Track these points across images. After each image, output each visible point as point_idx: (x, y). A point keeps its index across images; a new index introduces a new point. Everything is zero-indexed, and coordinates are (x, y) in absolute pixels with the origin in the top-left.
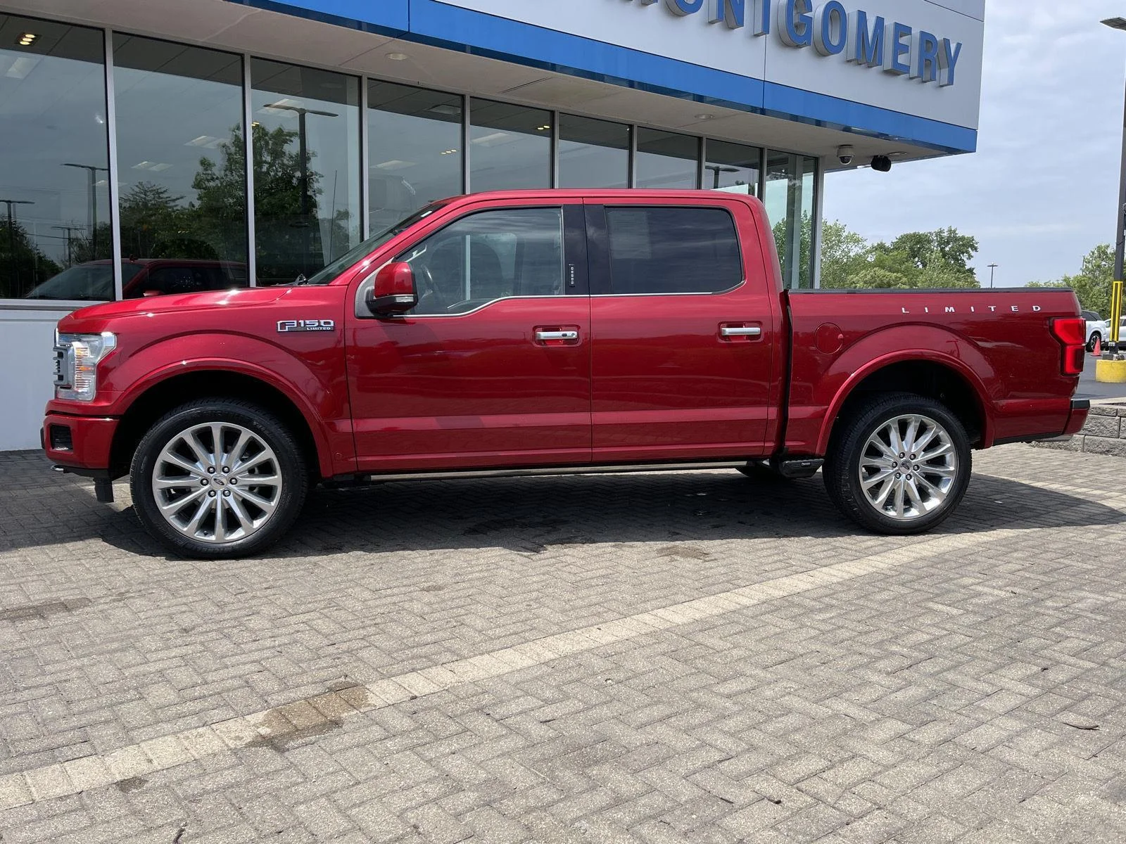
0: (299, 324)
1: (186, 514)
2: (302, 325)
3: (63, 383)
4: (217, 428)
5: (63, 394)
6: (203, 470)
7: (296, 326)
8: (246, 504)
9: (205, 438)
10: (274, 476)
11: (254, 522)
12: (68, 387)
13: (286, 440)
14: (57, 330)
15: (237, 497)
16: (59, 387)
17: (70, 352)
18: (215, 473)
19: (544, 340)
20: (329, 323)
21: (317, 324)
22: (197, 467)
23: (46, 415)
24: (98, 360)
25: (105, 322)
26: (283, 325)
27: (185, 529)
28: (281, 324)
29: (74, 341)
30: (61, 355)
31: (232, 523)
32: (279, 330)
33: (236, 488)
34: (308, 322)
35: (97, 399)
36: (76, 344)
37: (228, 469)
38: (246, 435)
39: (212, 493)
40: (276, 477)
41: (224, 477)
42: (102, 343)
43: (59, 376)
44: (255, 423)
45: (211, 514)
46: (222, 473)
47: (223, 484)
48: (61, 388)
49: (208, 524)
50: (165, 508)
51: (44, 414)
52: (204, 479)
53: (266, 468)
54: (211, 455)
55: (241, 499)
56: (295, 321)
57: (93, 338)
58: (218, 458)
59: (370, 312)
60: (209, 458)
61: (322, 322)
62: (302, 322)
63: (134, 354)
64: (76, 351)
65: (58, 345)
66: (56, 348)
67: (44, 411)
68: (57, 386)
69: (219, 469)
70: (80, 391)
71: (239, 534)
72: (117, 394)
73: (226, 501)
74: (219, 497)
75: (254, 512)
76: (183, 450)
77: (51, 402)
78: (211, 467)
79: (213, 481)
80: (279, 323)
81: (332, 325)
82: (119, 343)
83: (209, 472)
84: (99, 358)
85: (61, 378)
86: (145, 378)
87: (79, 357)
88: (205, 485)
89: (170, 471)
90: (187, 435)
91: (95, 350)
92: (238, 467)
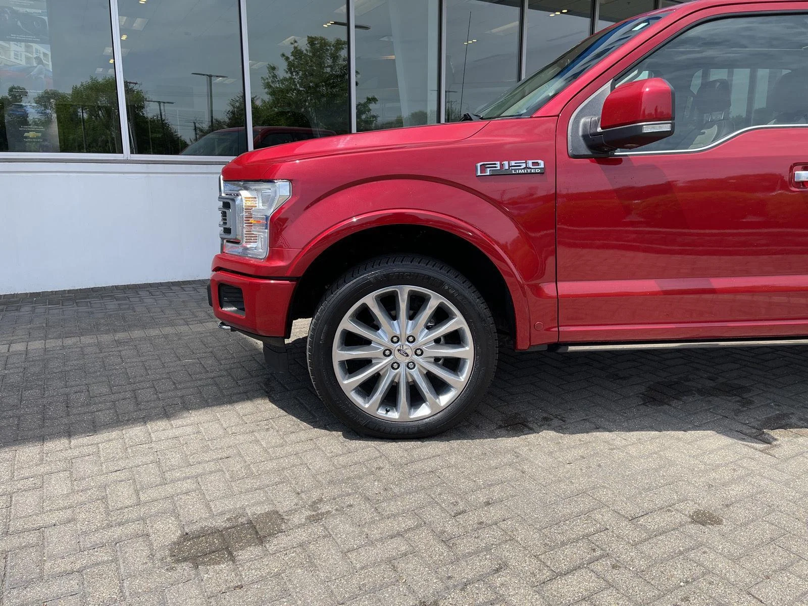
0: (502, 165)
1: (367, 388)
2: (507, 167)
3: (231, 236)
4: (404, 292)
5: (231, 249)
6: (386, 340)
7: (499, 168)
8: (431, 378)
9: (389, 304)
10: (463, 347)
11: (441, 397)
12: (237, 242)
13: (482, 307)
14: (222, 177)
15: (421, 369)
16: (225, 241)
17: (237, 202)
18: (399, 343)
19: (803, 182)
20: (538, 164)
21: (524, 166)
22: (380, 336)
23: (213, 271)
24: (270, 212)
25: (277, 166)
26: (483, 168)
27: (367, 406)
28: (481, 165)
29: (241, 190)
30: (226, 205)
31: (416, 398)
32: (479, 174)
33: (421, 360)
34: (513, 163)
35: (270, 258)
36: (244, 194)
37: (412, 339)
38: (435, 300)
39: (395, 365)
40: (467, 348)
41: (409, 348)
42: (276, 192)
43: (224, 228)
44: (447, 287)
45: (393, 389)
46: (407, 343)
47: (408, 356)
48: (227, 241)
49: (390, 399)
50: (346, 382)
51: (210, 270)
52: (386, 350)
53: (454, 339)
54: (395, 322)
55: (425, 372)
56: (498, 163)
57: (265, 186)
58: (403, 326)
59: (588, 150)
60: (392, 326)
61: (530, 162)
62: (506, 163)
63: (312, 204)
64: (244, 201)
65: (223, 195)
66: (220, 198)
67: (210, 266)
68: (223, 239)
69: (403, 338)
70: (248, 246)
71: (424, 411)
72: (293, 253)
73: (410, 374)
74: (402, 370)
75: (439, 386)
76: (365, 317)
77: (217, 257)
78: (395, 336)
79: (396, 352)
80: (479, 165)
81: (542, 166)
82: (294, 192)
83: (393, 342)
84: (272, 210)
85: (227, 231)
86: (325, 234)
87: (248, 209)
88: (389, 356)
89: (351, 340)
90: (369, 300)
91: (267, 200)
92: (425, 338)
